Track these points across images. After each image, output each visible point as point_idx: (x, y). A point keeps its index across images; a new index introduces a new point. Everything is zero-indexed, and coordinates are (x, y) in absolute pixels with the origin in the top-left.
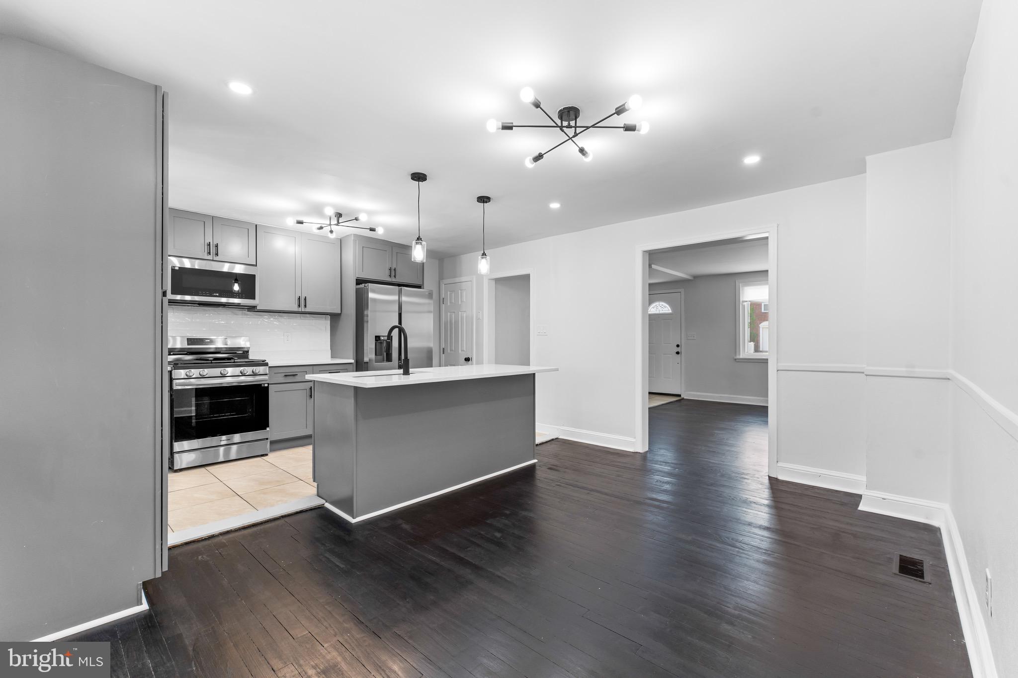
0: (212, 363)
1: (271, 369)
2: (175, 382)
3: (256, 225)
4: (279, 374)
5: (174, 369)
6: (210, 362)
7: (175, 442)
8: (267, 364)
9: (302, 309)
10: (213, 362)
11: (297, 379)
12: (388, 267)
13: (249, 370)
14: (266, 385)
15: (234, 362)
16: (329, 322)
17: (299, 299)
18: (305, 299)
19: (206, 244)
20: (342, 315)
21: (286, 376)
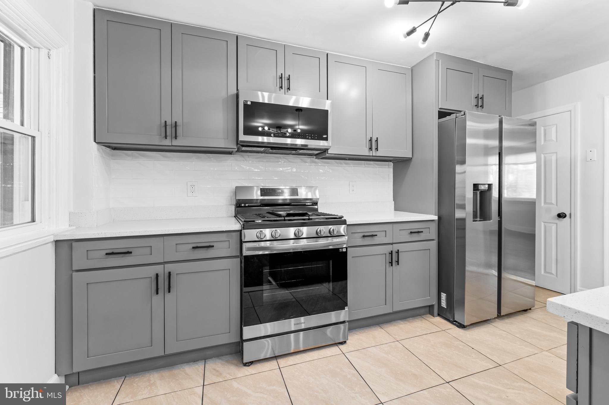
0: (285, 220)
1: (349, 227)
2: (245, 246)
3: (327, 54)
4: (356, 235)
5: (244, 229)
6: (283, 218)
7: (245, 326)
8: (344, 222)
9: (374, 153)
10: (286, 218)
11: (376, 240)
12: (474, 95)
13: (324, 229)
14: (344, 250)
15: (309, 219)
16: (391, 170)
17: (371, 140)
18: (377, 141)
19: (278, 77)
20: (413, 159)
21: (364, 236)
